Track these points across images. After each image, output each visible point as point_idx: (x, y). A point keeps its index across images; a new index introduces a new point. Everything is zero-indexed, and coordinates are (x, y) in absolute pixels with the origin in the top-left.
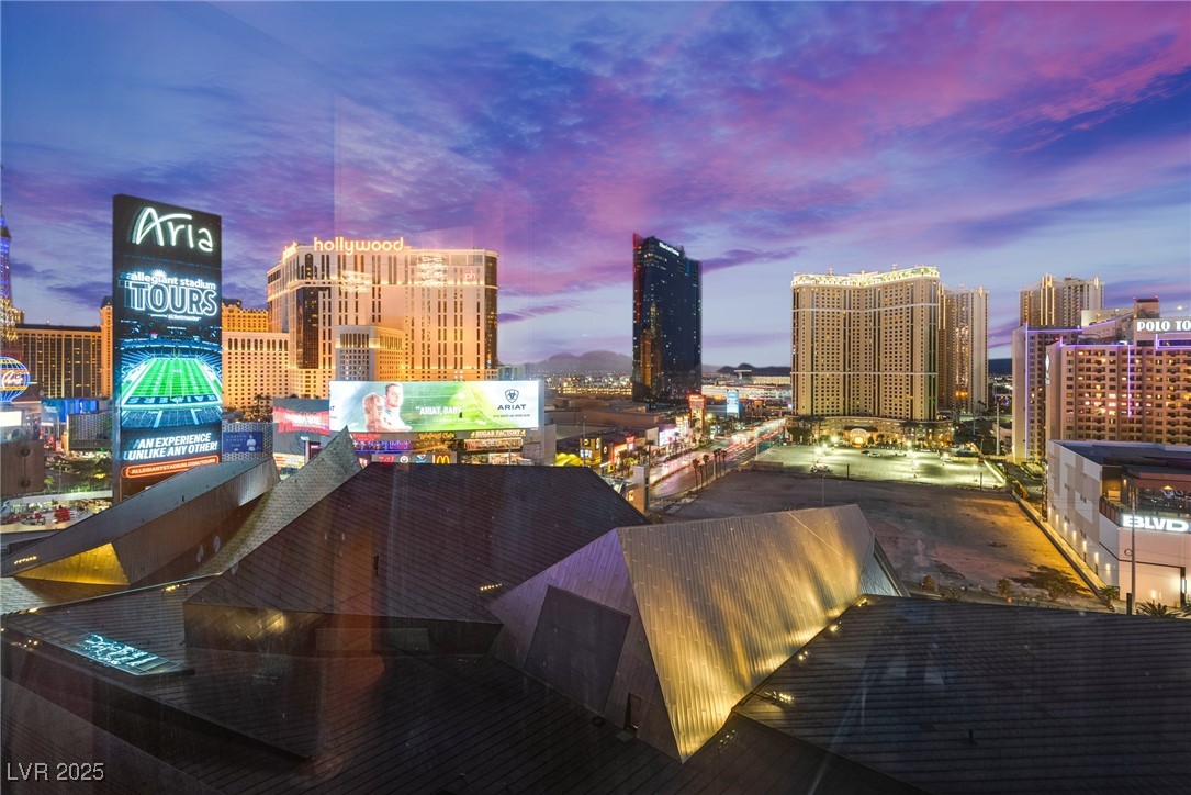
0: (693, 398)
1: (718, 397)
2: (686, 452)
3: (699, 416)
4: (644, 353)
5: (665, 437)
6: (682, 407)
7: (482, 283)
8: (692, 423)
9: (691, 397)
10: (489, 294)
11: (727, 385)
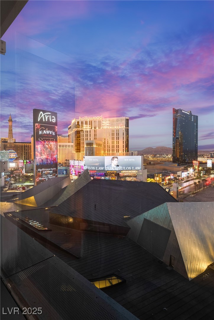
0: (194, 162)
1: (204, 162)
2: (192, 180)
3: (197, 168)
4: (177, 147)
5: (184, 175)
6: (190, 165)
7: (125, 127)
8: (195, 170)
9: (194, 161)
10: (126, 130)
11: (207, 157)
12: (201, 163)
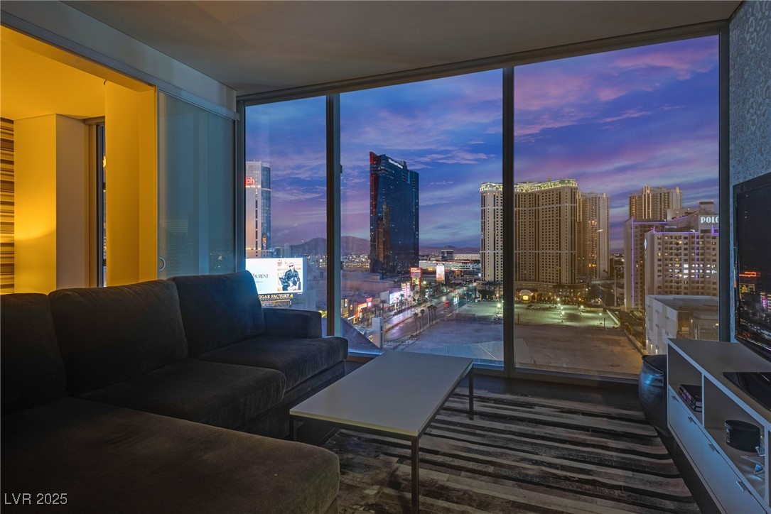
0: (413, 270)
1: (430, 269)
2: (408, 308)
3: (417, 282)
4: (378, 237)
5: (395, 297)
6: (407, 277)
7: (259, 186)
8: (413, 287)
10: (265, 194)
11: (436, 260)
12: (425, 273)
